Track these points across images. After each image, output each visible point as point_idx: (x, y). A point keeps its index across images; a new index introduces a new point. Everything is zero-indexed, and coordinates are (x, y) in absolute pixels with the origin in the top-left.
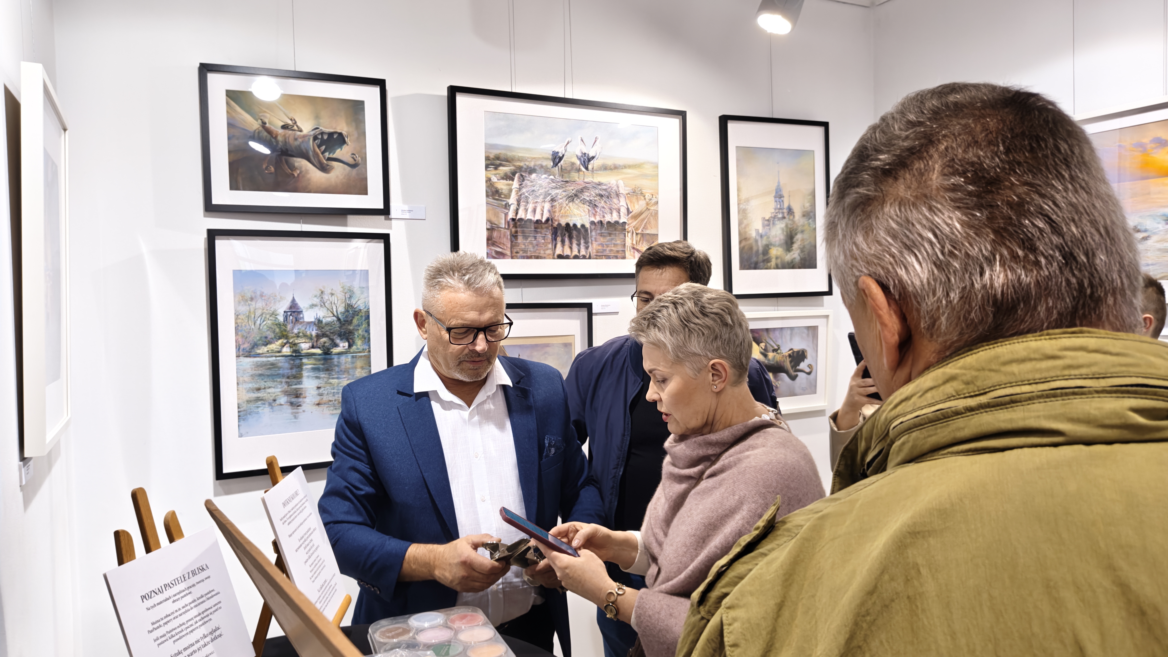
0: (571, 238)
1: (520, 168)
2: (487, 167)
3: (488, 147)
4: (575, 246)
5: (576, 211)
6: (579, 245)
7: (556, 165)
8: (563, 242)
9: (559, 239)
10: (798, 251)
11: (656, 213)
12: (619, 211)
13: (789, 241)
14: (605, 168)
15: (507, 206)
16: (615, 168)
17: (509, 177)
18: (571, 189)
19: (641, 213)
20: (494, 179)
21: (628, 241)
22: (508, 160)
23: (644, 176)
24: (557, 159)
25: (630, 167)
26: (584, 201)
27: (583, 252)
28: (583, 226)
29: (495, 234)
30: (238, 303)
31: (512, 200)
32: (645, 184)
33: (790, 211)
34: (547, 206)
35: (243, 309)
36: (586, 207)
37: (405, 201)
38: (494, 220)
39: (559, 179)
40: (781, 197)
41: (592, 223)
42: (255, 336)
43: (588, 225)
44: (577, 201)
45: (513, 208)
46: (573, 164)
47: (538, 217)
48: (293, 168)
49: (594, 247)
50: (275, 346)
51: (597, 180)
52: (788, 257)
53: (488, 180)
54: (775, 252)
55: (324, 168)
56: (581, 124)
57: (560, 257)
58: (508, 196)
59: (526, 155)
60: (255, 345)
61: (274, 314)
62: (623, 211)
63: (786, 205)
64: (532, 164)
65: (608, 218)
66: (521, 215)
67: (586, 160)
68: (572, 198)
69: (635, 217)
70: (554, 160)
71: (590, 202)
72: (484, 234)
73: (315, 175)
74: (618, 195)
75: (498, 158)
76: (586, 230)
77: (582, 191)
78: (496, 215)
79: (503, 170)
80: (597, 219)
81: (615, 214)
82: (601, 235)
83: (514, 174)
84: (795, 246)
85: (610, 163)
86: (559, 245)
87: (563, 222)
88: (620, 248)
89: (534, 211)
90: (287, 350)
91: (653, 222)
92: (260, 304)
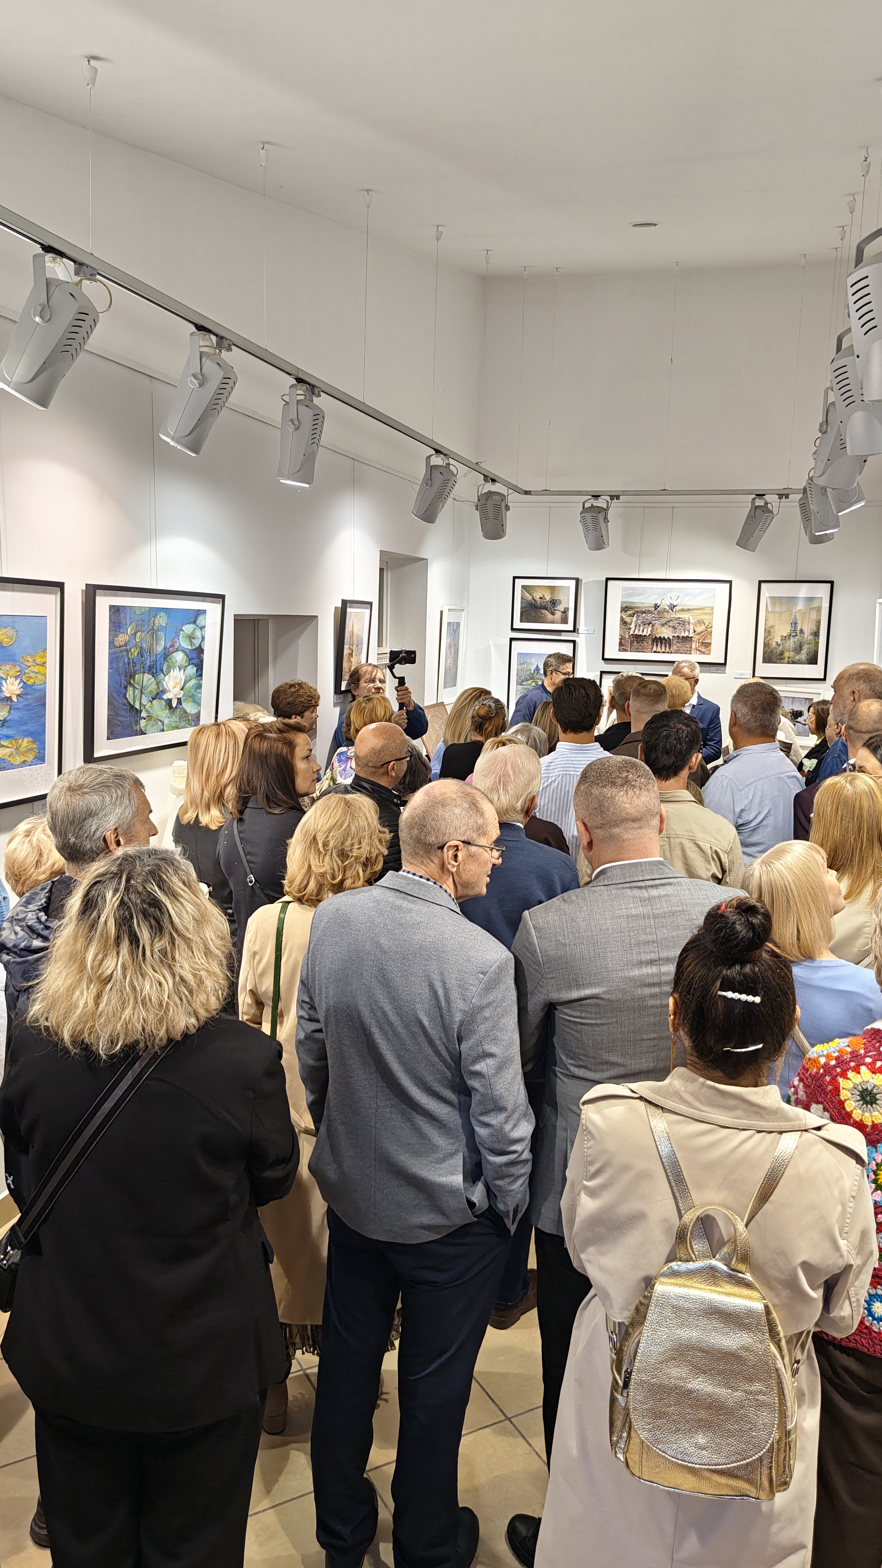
0: (661, 643)
1: (637, 612)
2: (621, 611)
3: (622, 603)
4: (663, 647)
5: (665, 631)
6: (666, 647)
7: (656, 609)
8: (657, 645)
9: (655, 644)
10: (805, 655)
11: (711, 632)
12: (689, 631)
13: (799, 648)
14: (683, 610)
15: (630, 629)
16: (689, 610)
17: (632, 616)
18: (663, 621)
19: (702, 632)
20: (624, 617)
21: (694, 645)
22: (632, 608)
23: (706, 614)
24: (656, 606)
25: (697, 609)
26: (670, 626)
27: (667, 650)
28: (668, 638)
29: (623, 641)
30: (518, 665)
31: (633, 626)
32: (706, 618)
33: (802, 631)
34: (650, 629)
35: (520, 667)
36: (671, 629)
37: (585, 626)
38: (623, 635)
39: (656, 616)
40: (796, 623)
41: (674, 637)
42: (523, 678)
43: (671, 638)
44: (666, 626)
45: (632, 630)
46: (665, 609)
47: (645, 633)
48: (542, 614)
49: (674, 648)
50: (529, 682)
51: (677, 616)
52: (797, 658)
53: (622, 617)
54: (787, 654)
55: (553, 614)
56: (670, 590)
57: (655, 652)
58: (630, 624)
59: (641, 605)
60: (523, 681)
61: (530, 670)
62: (692, 631)
63: (799, 628)
64: (644, 610)
65: (683, 634)
66: (637, 632)
67: (672, 607)
68: (663, 625)
69: (698, 634)
70: (655, 607)
71: (673, 627)
72: (618, 641)
73: (549, 616)
74: (689, 623)
75: (626, 607)
76: (670, 640)
77: (669, 621)
78: (625, 633)
79: (629, 612)
80: (677, 635)
81: (687, 632)
82: (678, 642)
83: (634, 614)
84: (803, 652)
85: (686, 608)
86: (655, 646)
87: (658, 636)
88: (689, 649)
89: (643, 631)
90: (533, 684)
91: (709, 636)
92: (525, 666)
